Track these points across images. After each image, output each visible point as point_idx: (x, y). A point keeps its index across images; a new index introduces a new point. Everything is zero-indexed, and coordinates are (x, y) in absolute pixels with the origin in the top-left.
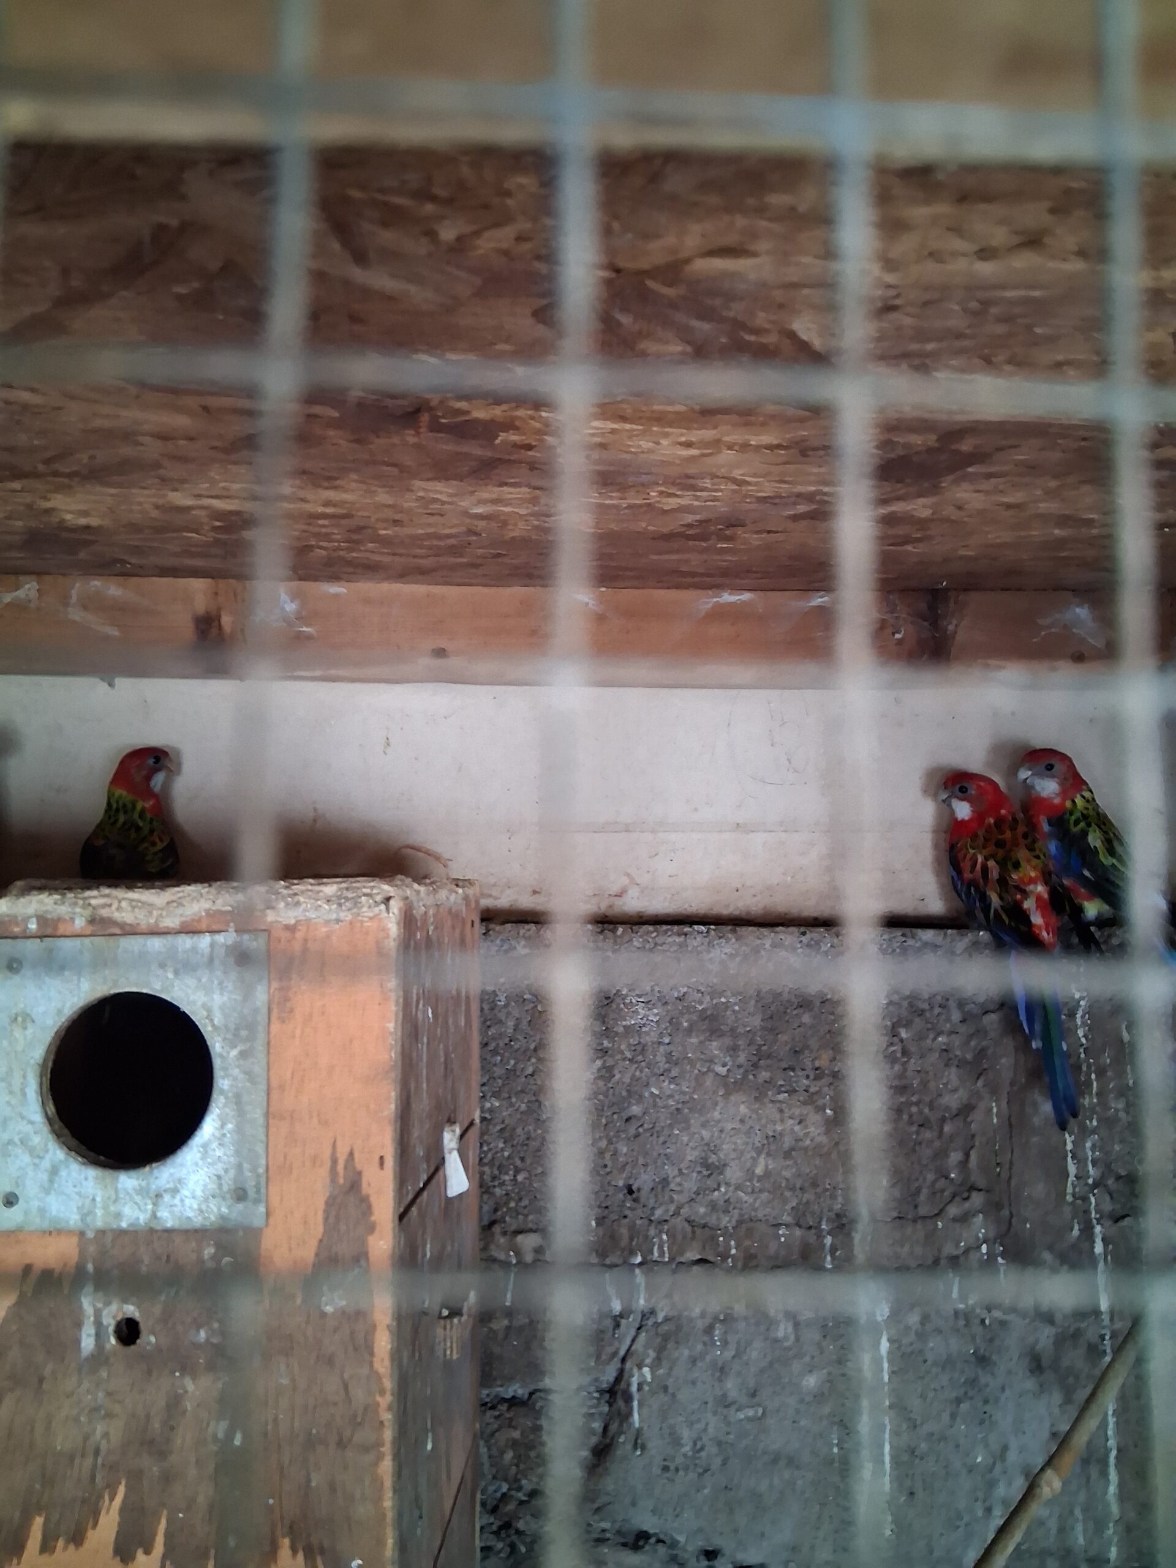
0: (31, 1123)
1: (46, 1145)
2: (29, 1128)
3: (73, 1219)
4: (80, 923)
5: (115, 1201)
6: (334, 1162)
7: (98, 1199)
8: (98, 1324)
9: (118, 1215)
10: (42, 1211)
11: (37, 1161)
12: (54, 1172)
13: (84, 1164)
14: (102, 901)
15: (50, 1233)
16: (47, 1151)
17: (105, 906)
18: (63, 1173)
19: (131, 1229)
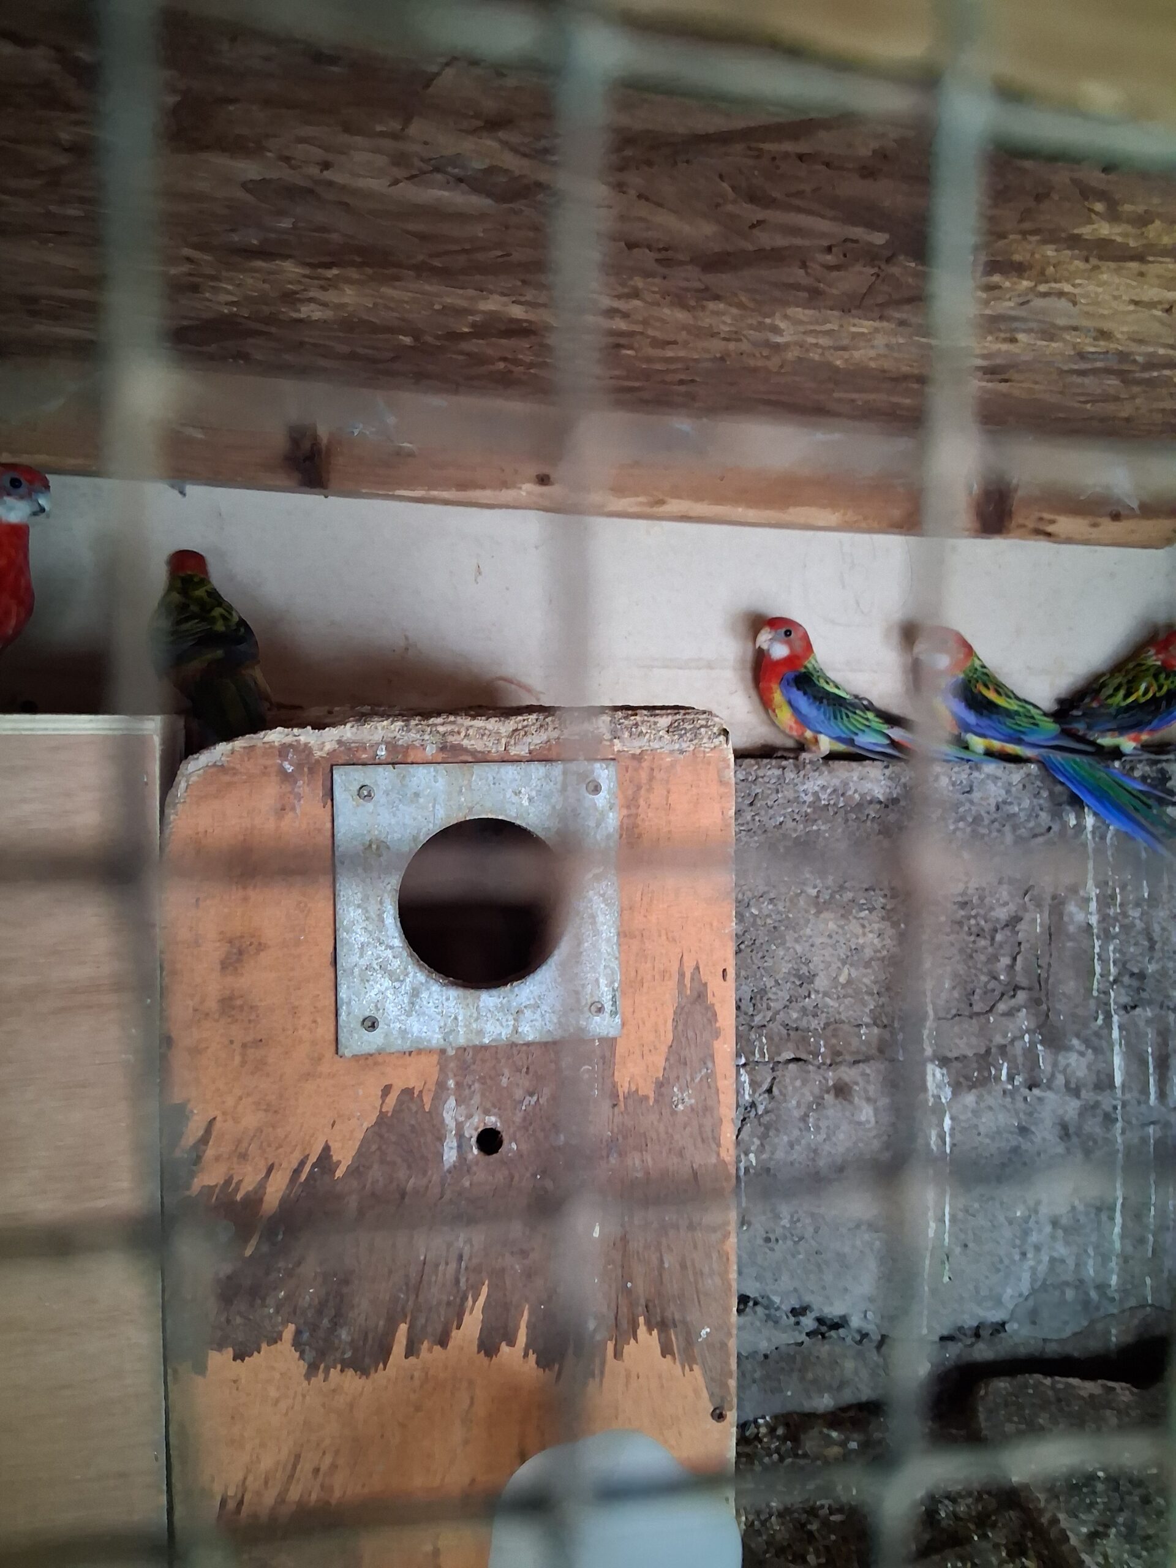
0: (392, 948)
1: (406, 969)
2: (389, 953)
3: (436, 1039)
4: (431, 750)
5: (476, 1020)
6: (682, 975)
7: (460, 1018)
8: (460, 1136)
9: (480, 1032)
10: (403, 1032)
11: (397, 984)
12: (415, 993)
13: (445, 985)
14: (449, 728)
15: (410, 1053)
16: (407, 975)
17: (452, 733)
18: (424, 995)
19: (494, 1044)
